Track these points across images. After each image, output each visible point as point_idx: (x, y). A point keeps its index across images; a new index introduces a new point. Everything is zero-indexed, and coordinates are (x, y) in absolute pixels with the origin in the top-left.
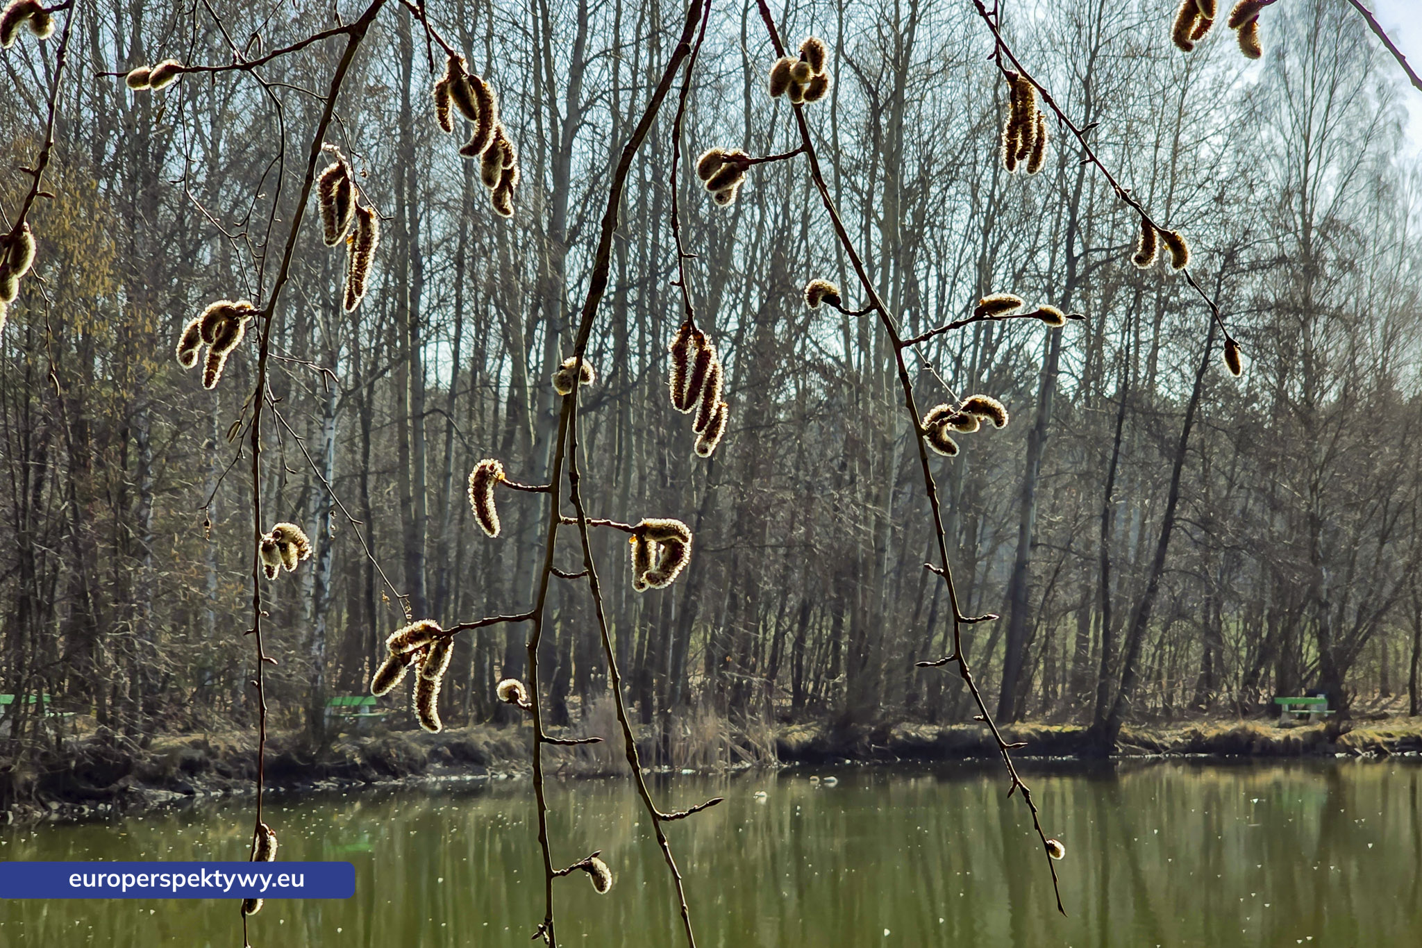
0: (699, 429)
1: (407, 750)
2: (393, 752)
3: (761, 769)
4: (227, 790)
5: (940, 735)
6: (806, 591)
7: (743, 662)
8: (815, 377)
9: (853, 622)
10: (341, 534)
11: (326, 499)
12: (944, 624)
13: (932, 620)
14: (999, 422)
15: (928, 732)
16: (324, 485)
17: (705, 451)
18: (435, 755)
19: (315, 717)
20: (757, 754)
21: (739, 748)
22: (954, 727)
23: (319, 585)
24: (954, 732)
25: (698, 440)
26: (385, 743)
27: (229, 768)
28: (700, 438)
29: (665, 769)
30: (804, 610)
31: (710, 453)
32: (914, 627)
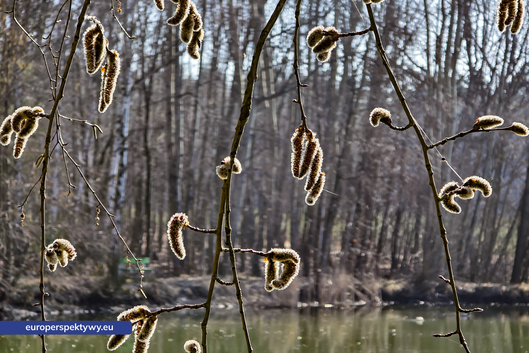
0: (307, 189)
1: (166, 290)
2: (158, 291)
3: (372, 305)
4: (61, 311)
5: (477, 289)
6: (400, 203)
7: (363, 243)
8: (408, 79)
9: (427, 222)
10: (131, 164)
11: (123, 143)
12: (480, 225)
13: (473, 222)
14: (486, 193)
15: (470, 287)
16: (122, 136)
17: (311, 202)
18: (183, 293)
19: (113, 269)
20: (370, 297)
21: (359, 293)
22: (485, 285)
23: (118, 194)
24: (485, 288)
25: (308, 195)
26: (154, 286)
27: (62, 298)
28: (308, 194)
29: (316, 304)
30: (399, 214)
31: (314, 203)
32: (463, 226)
